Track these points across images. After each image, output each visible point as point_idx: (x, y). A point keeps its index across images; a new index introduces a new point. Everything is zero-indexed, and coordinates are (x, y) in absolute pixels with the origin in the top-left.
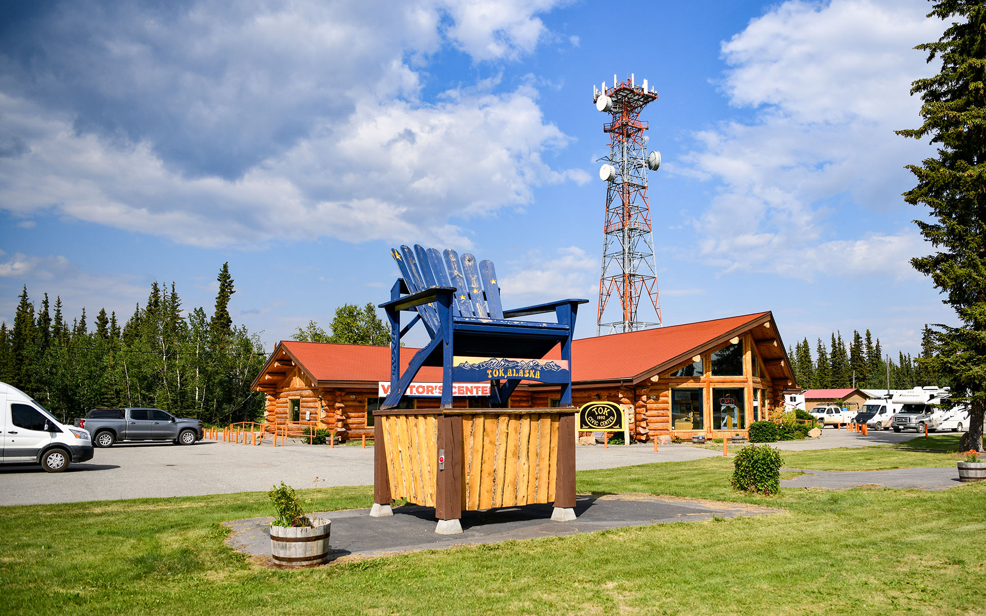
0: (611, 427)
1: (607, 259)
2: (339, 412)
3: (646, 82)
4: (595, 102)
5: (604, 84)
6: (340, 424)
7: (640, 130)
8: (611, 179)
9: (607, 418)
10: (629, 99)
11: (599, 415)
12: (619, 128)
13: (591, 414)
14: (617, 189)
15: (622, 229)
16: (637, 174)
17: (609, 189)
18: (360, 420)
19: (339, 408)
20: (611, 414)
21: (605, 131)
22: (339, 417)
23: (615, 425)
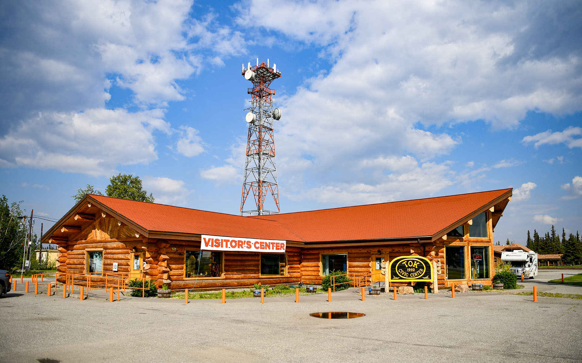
0: (421, 278)
1: (248, 172)
2: (164, 264)
3: (275, 65)
4: (244, 74)
5: (249, 64)
6: (165, 276)
7: (270, 94)
8: (253, 122)
9: (417, 270)
10: (264, 74)
11: (409, 267)
12: (257, 92)
13: (402, 267)
14: (255, 129)
15: (258, 154)
16: (266, 121)
17: (250, 129)
18: (179, 272)
19: (164, 260)
20: (420, 267)
21: (249, 93)
22: (164, 269)
23: (424, 276)
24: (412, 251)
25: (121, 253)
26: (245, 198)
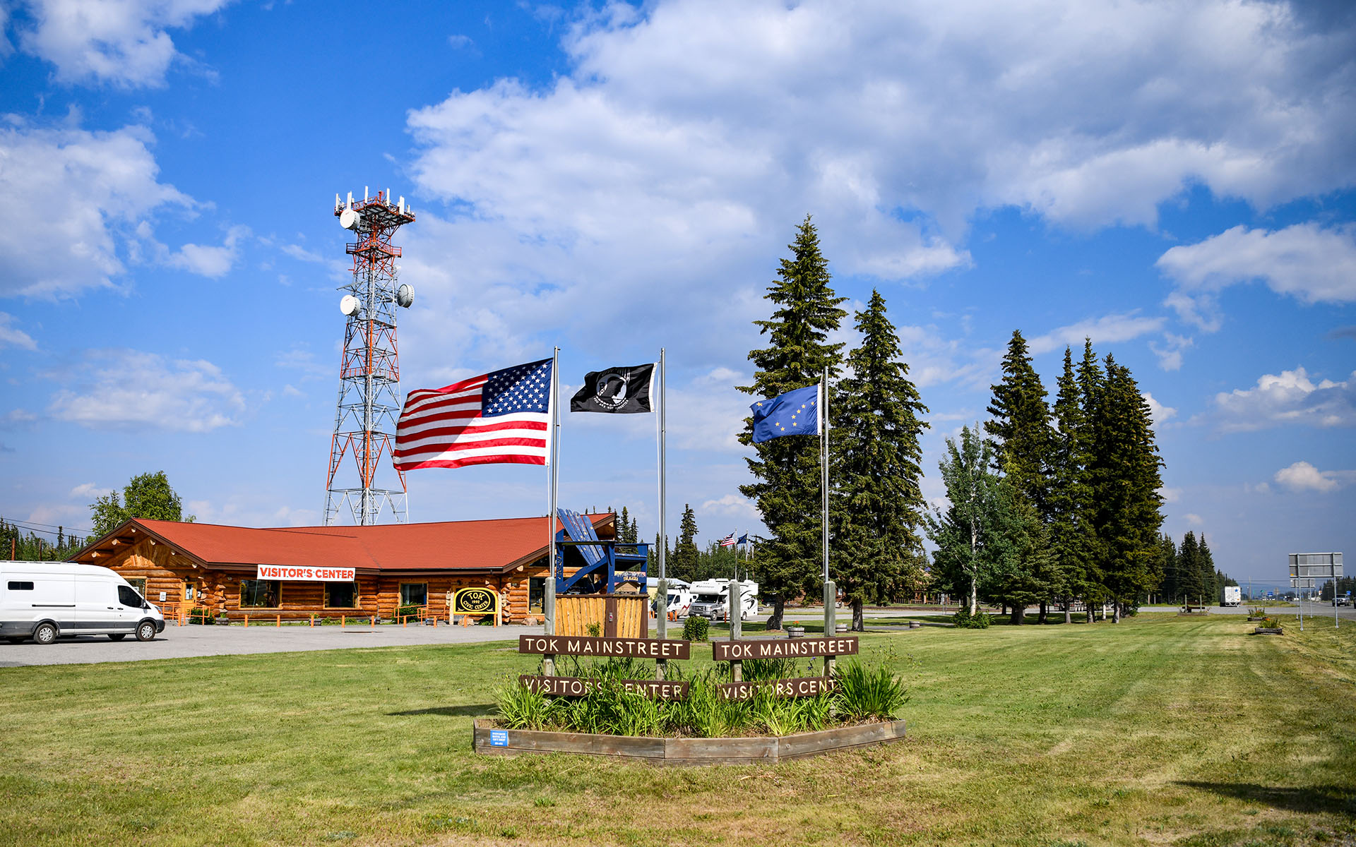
0: (485, 611)
1: (344, 411)
2: (221, 594)
3: (402, 199)
4: (339, 214)
5: (350, 195)
6: (222, 605)
7: (391, 256)
8: (354, 314)
9: (481, 602)
10: (379, 217)
11: (474, 599)
12: (366, 251)
13: (467, 598)
14: (359, 326)
15: (364, 376)
16: (383, 310)
17: (349, 325)
18: (235, 601)
19: (220, 590)
20: (485, 599)
21: (348, 252)
22: (221, 599)
23: (488, 608)
24: (487, 582)
25: (171, 582)
26: (336, 464)
